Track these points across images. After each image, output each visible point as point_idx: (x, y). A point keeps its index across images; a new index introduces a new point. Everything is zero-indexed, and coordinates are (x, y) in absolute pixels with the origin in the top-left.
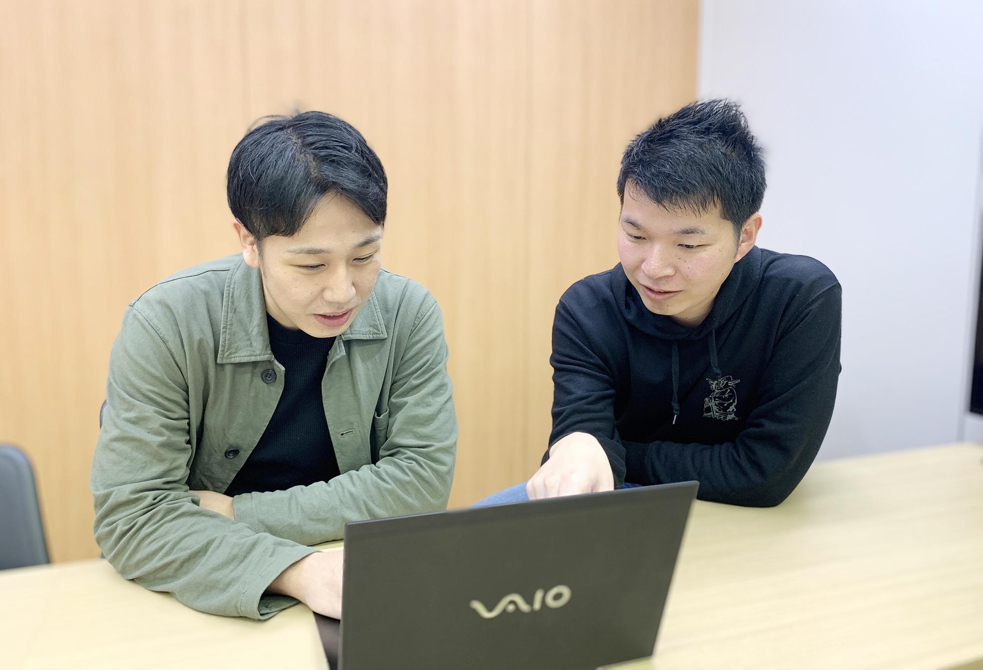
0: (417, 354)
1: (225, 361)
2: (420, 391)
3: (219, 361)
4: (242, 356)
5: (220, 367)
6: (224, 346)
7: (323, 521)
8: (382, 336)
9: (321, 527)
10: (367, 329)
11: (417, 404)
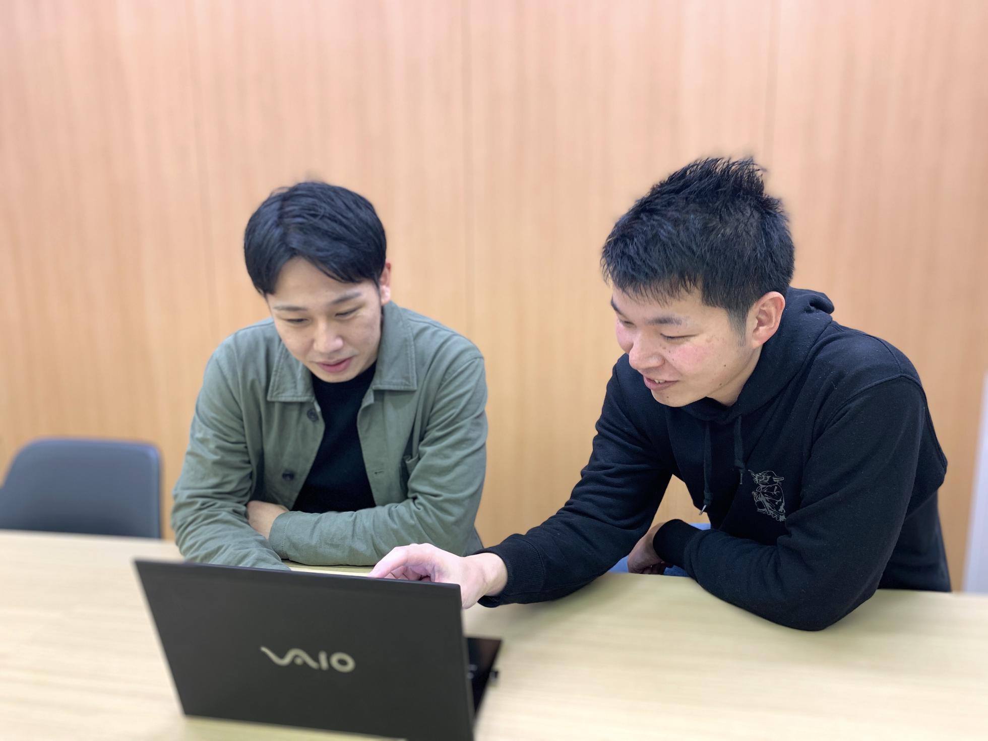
0: (443, 408)
1: (273, 399)
2: (442, 442)
3: (269, 399)
4: (287, 397)
5: (269, 404)
6: (273, 387)
7: (336, 546)
8: (411, 388)
9: (333, 551)
10: (400, 381)
11: (434, 455)
